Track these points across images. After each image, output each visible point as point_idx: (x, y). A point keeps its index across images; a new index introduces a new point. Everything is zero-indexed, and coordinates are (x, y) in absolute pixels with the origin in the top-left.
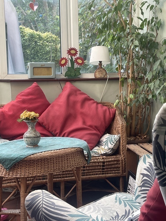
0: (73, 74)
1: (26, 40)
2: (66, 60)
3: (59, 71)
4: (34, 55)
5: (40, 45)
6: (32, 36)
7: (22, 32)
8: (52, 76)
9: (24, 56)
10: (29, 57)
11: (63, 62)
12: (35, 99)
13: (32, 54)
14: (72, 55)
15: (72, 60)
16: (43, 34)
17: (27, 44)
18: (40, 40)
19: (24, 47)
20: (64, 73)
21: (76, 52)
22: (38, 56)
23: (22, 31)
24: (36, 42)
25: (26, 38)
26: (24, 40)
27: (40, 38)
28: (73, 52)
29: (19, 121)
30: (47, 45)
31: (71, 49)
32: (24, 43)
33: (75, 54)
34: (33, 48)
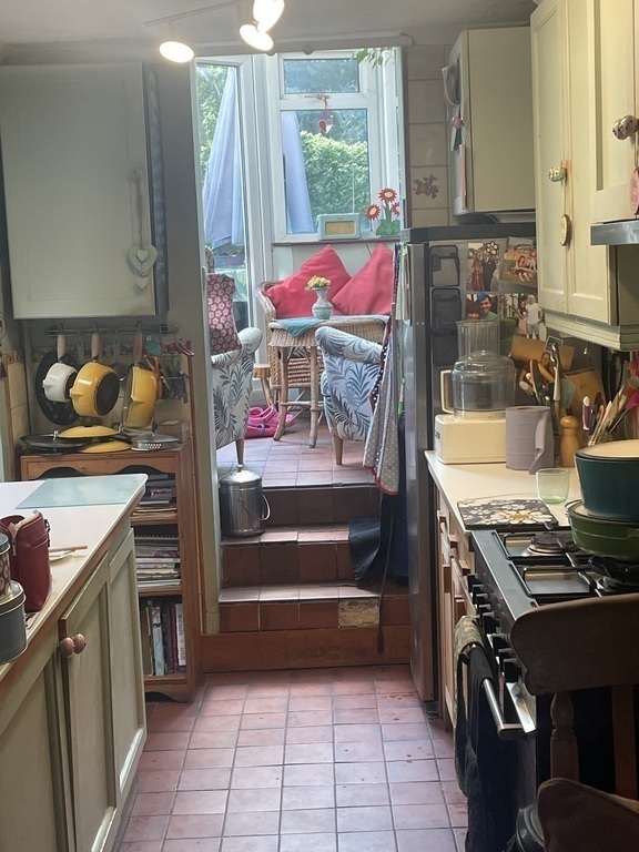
0: (389, 230)
1: (314, 163)
2: (377, 208)
3: (368, 227)
4: (332, 193)
5: (343, 173)
6: (327, 155)
7: (305, 147)
8: (354, 235)
9: (311, 197)
10: (321, 199)
11: (373, 212)
12: (329, 270)
13: (326, 193)
14: (387, 200)
15: (387, 209)
16: (350, 147)
17: (317, 170)
18: (344, 161)
19: (311, 178)
20: (375, 230)
21: (394, 194)
22: (339, 196)
23: (307, 144)
24: (335, 167)
25: (315, 158)
26: (310, 163)
27: (345, 158)
28: (388, 195)
29: (307, 289)
30: (357, 172)
31: (386, 191)
32: (311, 169)
33: (392, 199)
34: (330, 179)
